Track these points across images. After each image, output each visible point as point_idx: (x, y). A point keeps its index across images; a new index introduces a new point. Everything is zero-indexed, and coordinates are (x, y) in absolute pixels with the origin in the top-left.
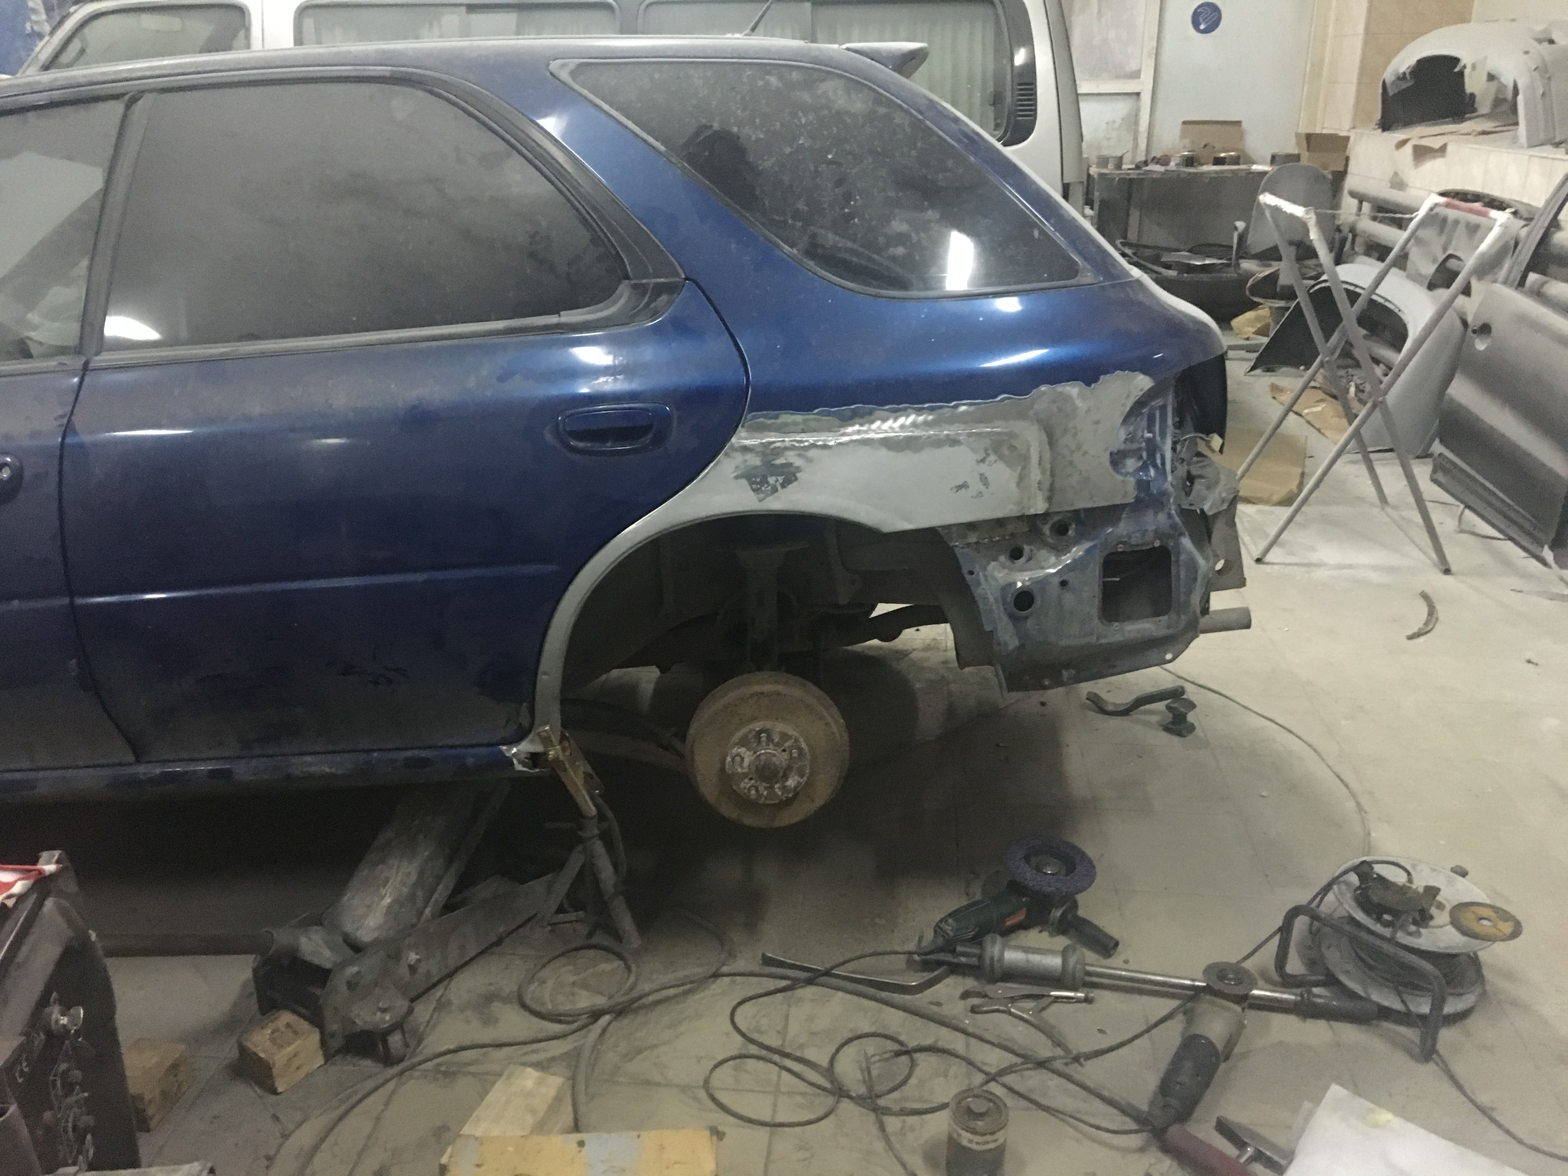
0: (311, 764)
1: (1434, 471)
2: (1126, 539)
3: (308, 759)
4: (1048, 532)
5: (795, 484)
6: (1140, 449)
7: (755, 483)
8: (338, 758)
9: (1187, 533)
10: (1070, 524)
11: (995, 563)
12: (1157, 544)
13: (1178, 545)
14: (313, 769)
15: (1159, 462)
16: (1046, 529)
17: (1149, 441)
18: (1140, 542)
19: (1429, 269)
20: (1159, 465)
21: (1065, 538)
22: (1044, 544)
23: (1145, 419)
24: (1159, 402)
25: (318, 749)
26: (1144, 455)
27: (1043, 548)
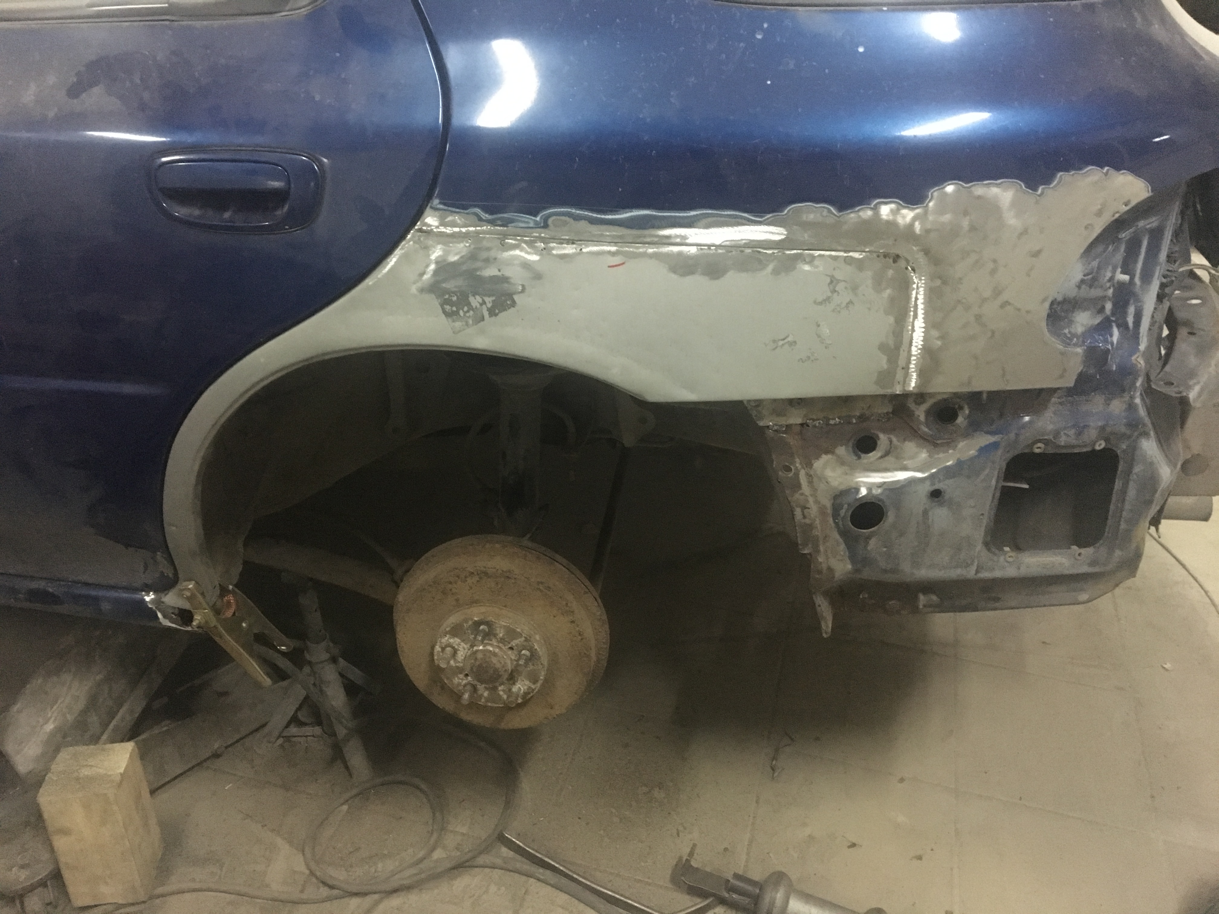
2: (1051, 437)
4: (922, 418)
5: (511, 312)
6: (1104, 298)
9: (1152, 433)
10: (961, 408)
11: (829, 456)
12: (1100, 445)
13: (1134, 448)
15: (1130, 320)
16: (920, 412)
17: (1121, 285)
18: (1074, 442)
20: (1131, 324)
21: (950, 427)
22: (915, 434)
23: (1123, 248)
24: (1152, 222)
26: (1109, 306)
27: (910, 441)
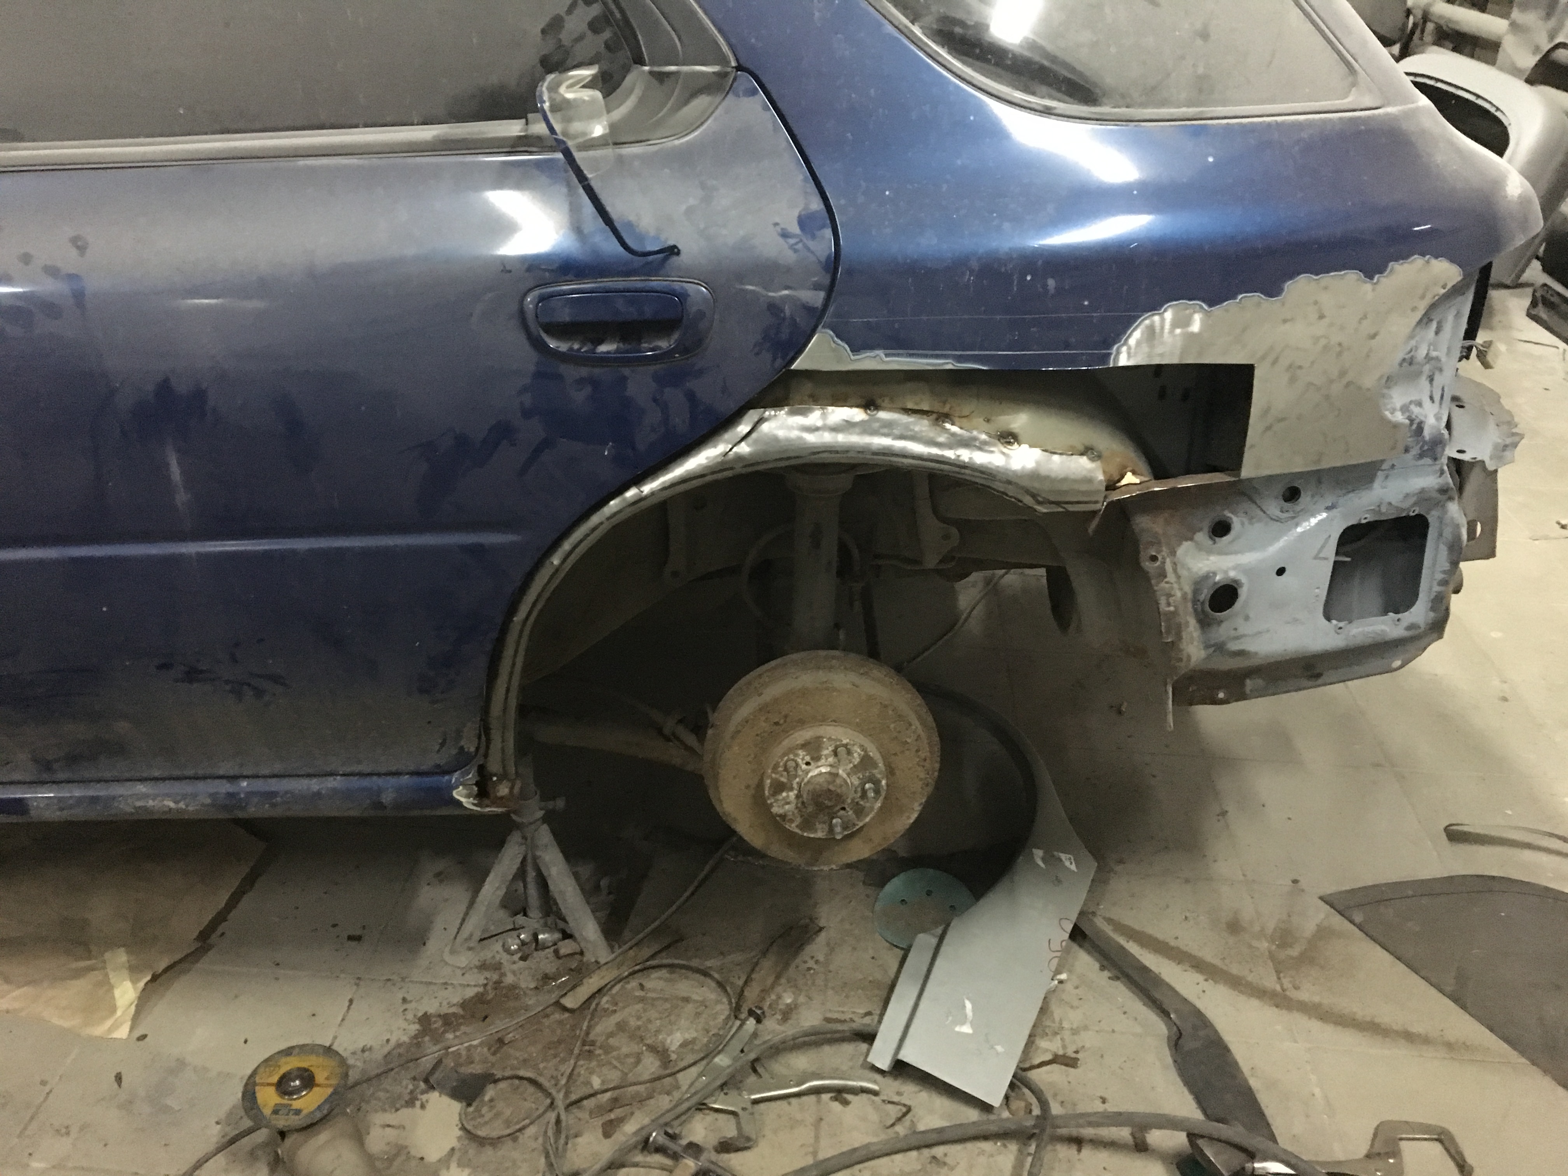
0: (146, 796)
1: (1534, 304)
2: (1378, 506)
3: (141, 788)
8: (187, 788)
9: (1456, 498)
10: (1305, 485)
11: (1189, 543)
12: (1413, 511)
13: (1443, 514)
14: (151, 803)
19: (1529, 61)
21: (1295, 507)
22: (1264, 515)
23: (1434, 327)
25: (157, 774)
27: (1258, 522)
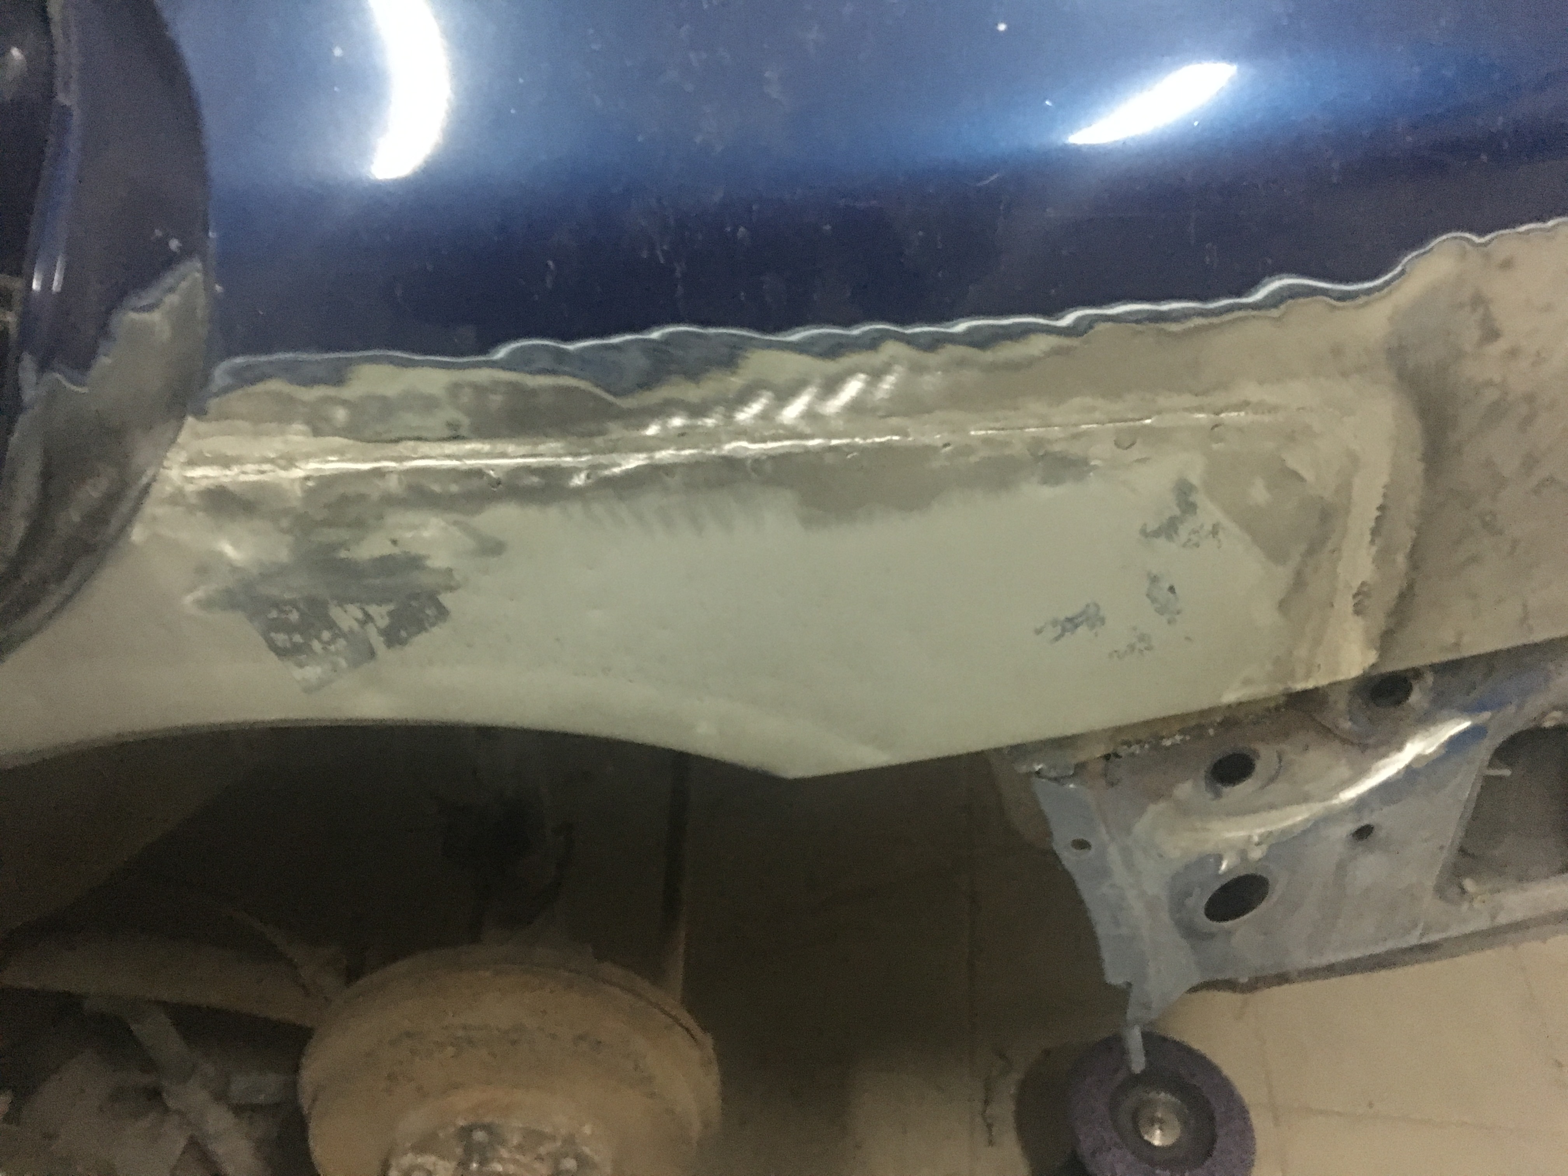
4: (1342, 704)
5: (438, 633)
7: (289, 628)
10: (1421, 681)
11: (1162, 805)
16: (1340, 695)
21: (1395, 712)
22: (1326, 735)
27: (1317, 745)
